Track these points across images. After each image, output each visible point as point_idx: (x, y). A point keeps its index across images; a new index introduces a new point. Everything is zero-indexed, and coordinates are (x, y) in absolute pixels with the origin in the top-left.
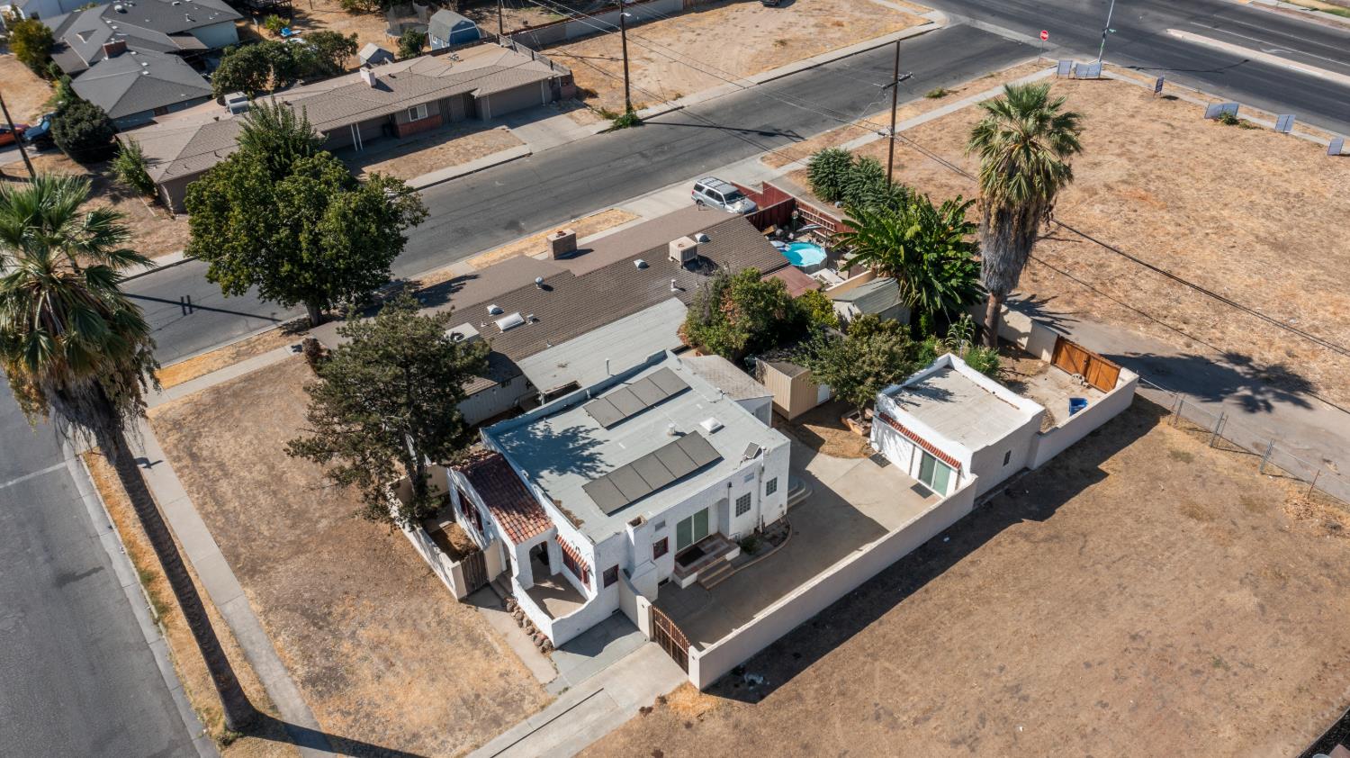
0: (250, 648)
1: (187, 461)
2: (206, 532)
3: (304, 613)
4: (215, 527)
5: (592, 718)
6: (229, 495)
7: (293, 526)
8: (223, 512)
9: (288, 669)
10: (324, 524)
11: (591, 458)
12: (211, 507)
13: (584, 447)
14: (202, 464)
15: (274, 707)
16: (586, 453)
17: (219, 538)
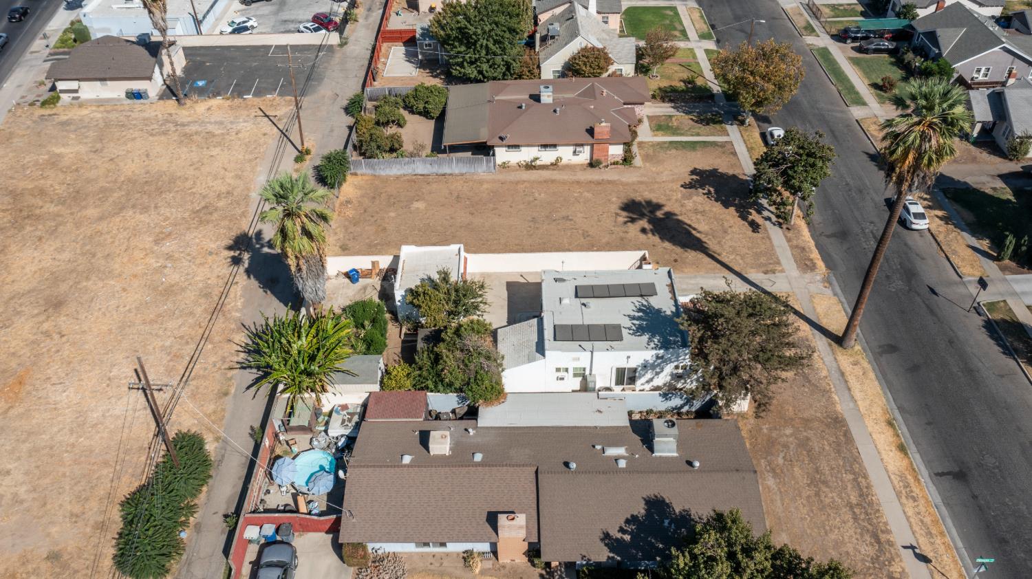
0: (841, 378)
1: (883, 537)
2: (866, 464)
3: (809, 381)
4: (860, 464)
5: (693, 281)
6: (850, 486)
7: (808, 439)
8: (854, 474)
9: (822, 359)
10: (788, 431)
11: (640, 310)
12: (863, 482)
13: (639, 318)
14: (870, 528)
15: (830, 345)
16: (641, 314)
17: (857, 454)
